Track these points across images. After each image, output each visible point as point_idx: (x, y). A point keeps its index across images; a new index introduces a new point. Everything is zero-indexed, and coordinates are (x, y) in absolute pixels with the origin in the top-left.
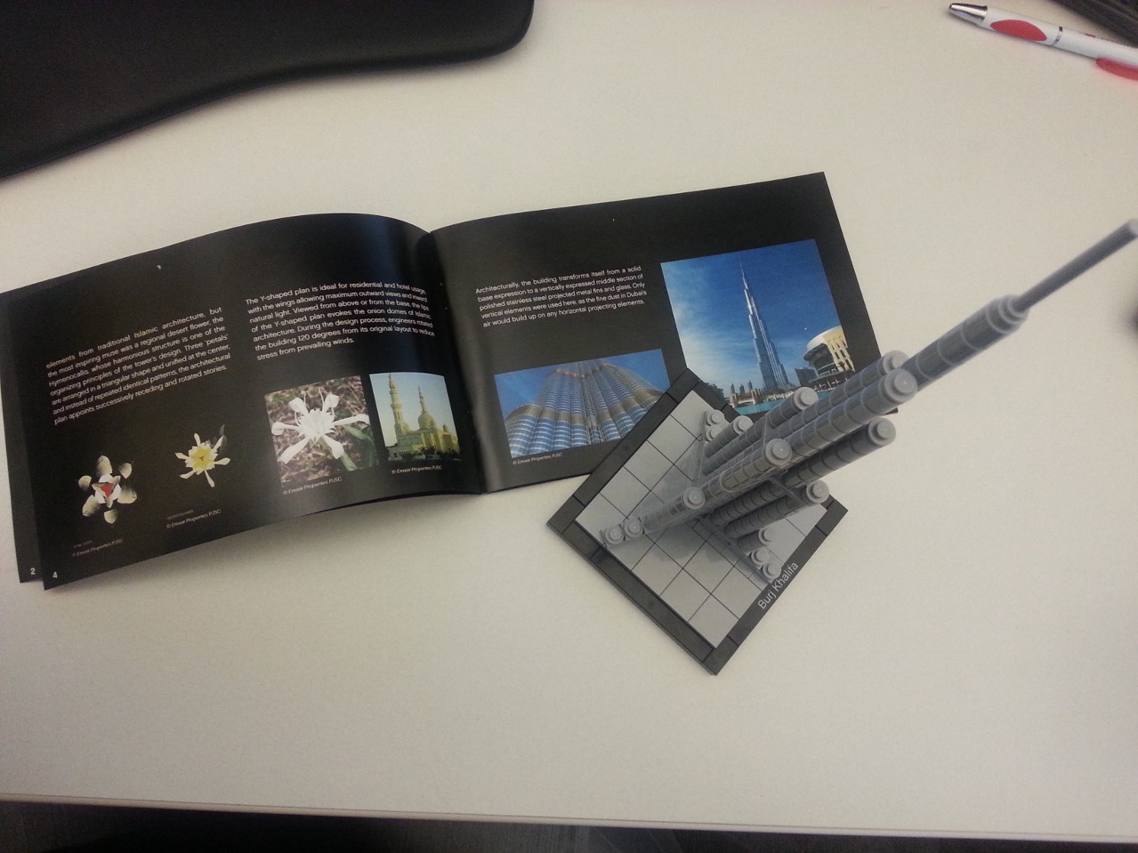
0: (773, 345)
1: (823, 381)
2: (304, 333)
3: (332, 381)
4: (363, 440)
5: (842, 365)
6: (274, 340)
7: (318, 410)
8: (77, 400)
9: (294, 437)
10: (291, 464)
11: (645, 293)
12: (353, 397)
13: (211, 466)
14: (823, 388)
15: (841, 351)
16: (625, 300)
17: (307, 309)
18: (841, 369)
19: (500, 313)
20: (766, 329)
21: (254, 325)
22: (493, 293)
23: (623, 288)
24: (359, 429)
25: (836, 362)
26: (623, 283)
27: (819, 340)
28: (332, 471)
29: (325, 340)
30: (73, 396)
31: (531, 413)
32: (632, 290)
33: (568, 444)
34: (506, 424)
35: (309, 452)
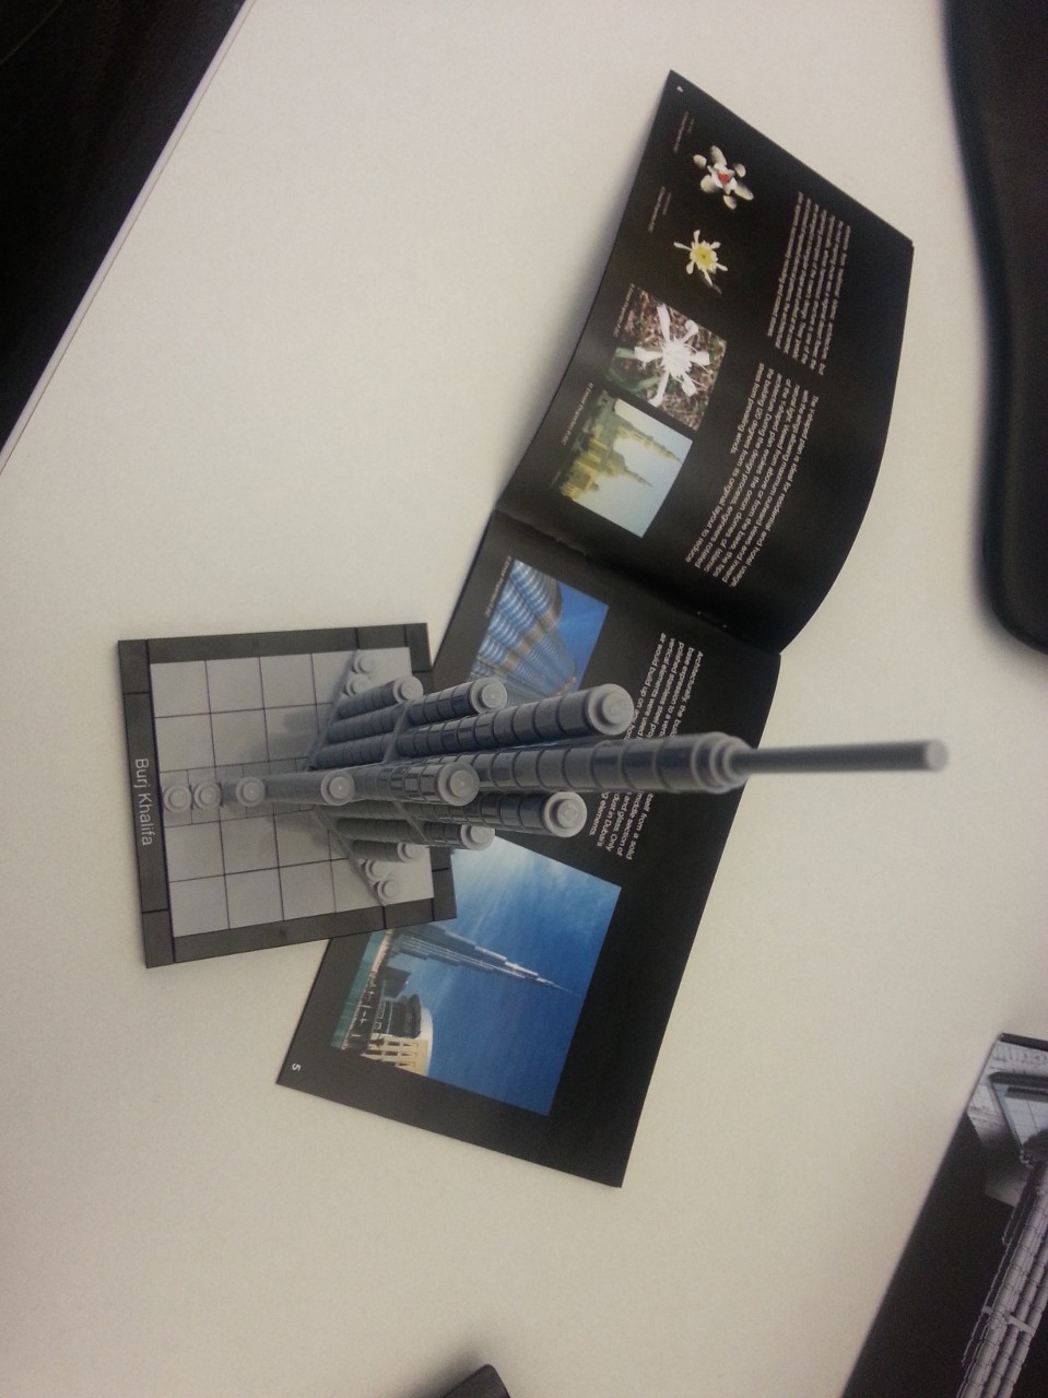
0: (456, 964)
1: (375, 1001)
2: (763, 416)
3: (706, 403)
4: (637, 384)
5: (380, 1042)
6: (771, 389)
7: (689, 370)
8: (809, 221)
9: (677, 332)
10: (654, 311)
11: (600, 844)
12: (682, 408)
13: (693, 256)
14: (367, 995)
15: (395, 1054)
16: (605, 813)
17: (783, 437)
18: (375, 1036)
19: (666, 660)
20: (479, 969)
21: (793, 386)
22: (690, 668)
23: (619, 821)
24: (650, 388)
25: (388, 1037)
26: (624, 824)
27: (427, 1033)
28: (628, 334)
29: (746, 428)
30: (814, 222)
31: (549, 614)
32: (610, 829)
33: (492, 631)
34: (553, 581)
35: (656, 332)
